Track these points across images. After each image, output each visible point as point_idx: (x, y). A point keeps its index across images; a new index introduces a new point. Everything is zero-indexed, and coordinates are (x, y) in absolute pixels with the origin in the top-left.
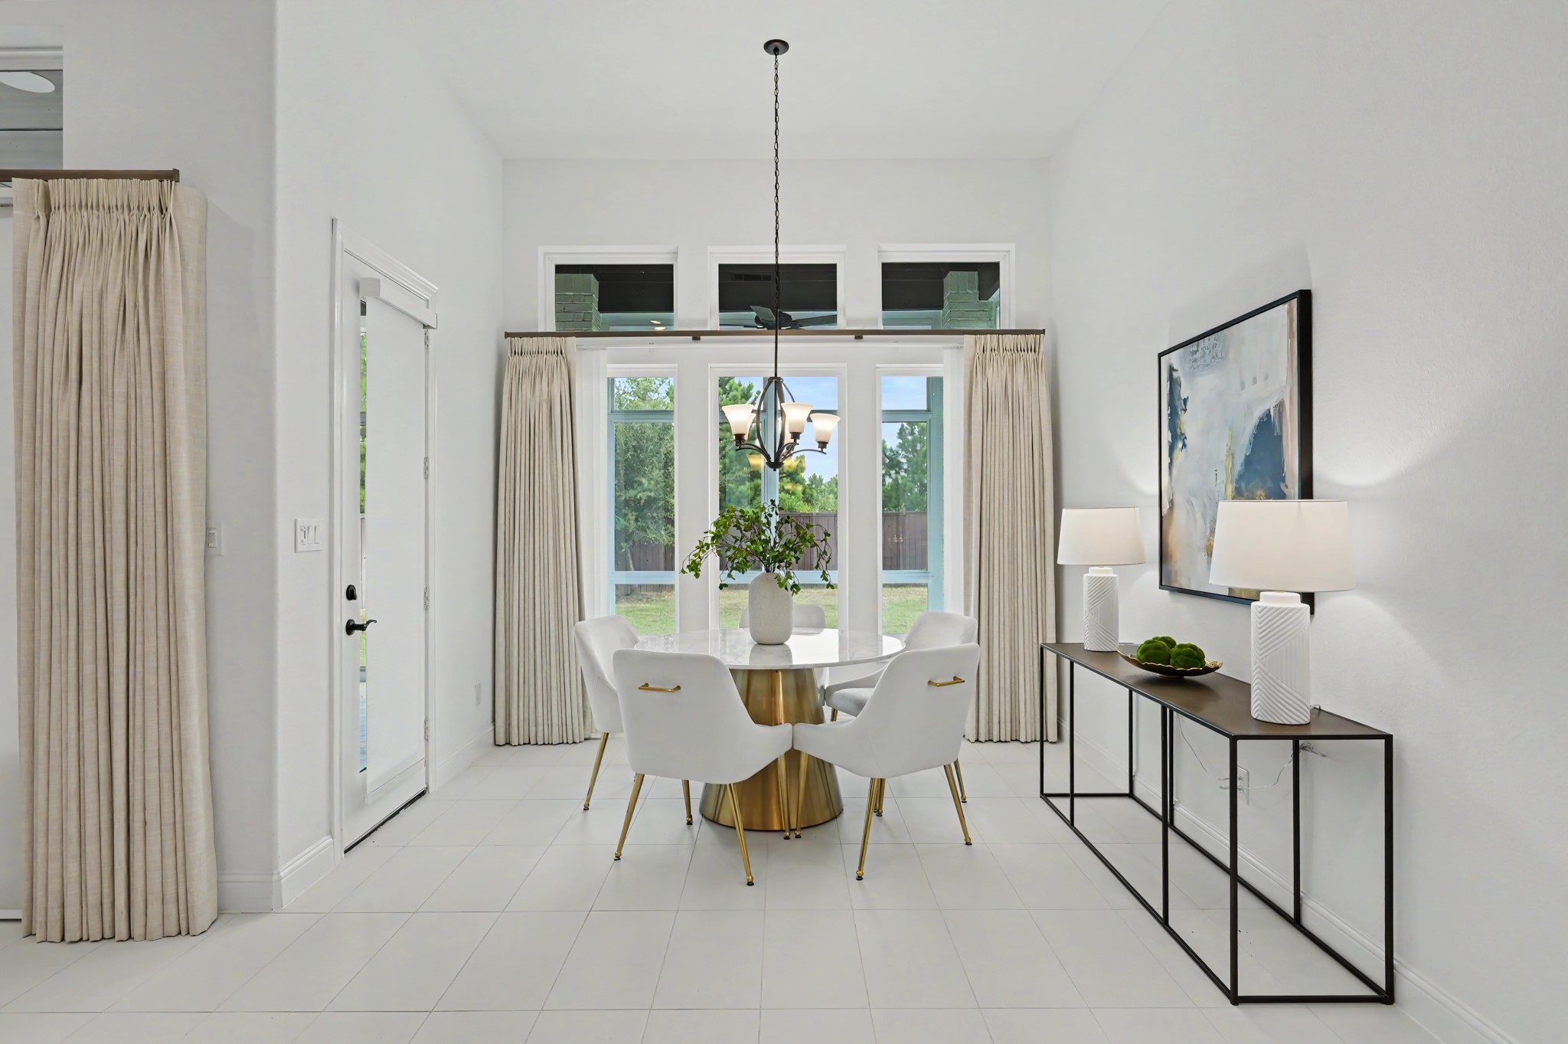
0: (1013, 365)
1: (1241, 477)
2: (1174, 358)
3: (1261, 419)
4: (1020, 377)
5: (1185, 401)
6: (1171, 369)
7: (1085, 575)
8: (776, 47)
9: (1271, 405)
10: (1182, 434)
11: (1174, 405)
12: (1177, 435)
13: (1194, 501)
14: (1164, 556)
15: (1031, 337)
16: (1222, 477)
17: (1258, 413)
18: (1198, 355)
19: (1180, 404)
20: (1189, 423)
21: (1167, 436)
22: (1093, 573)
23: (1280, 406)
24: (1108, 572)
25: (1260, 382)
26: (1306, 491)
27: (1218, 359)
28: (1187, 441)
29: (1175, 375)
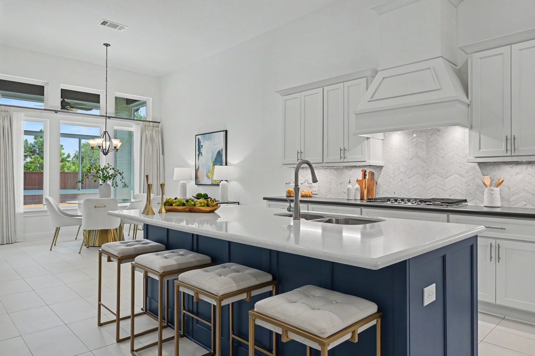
0: (152, 130)
1: (214, 162)
2: (199, 137)
3: (218, 151)
4: (154, 134)
5: (202, 146)
6: (199, 139)
7: (180, 182)
8: (107, 45)
9: (220, 149)
10: (201, 153)
11: (200, 147)
12: (200, 153)
13: (204, 166)
14: (196, 178)
15: (157, 124)
16: (210, 161)
17: (218, 150)
18: (205, 137)
19: (201, 147)
20: (202, 150)
21: (197, 153)
22: (182, 182)
23: (222, 149)
24: (184, 182)
25: (218, 144)
26: (226, 165)
27: (209, 139)
28: (202, 154)
29: (200, 140)
